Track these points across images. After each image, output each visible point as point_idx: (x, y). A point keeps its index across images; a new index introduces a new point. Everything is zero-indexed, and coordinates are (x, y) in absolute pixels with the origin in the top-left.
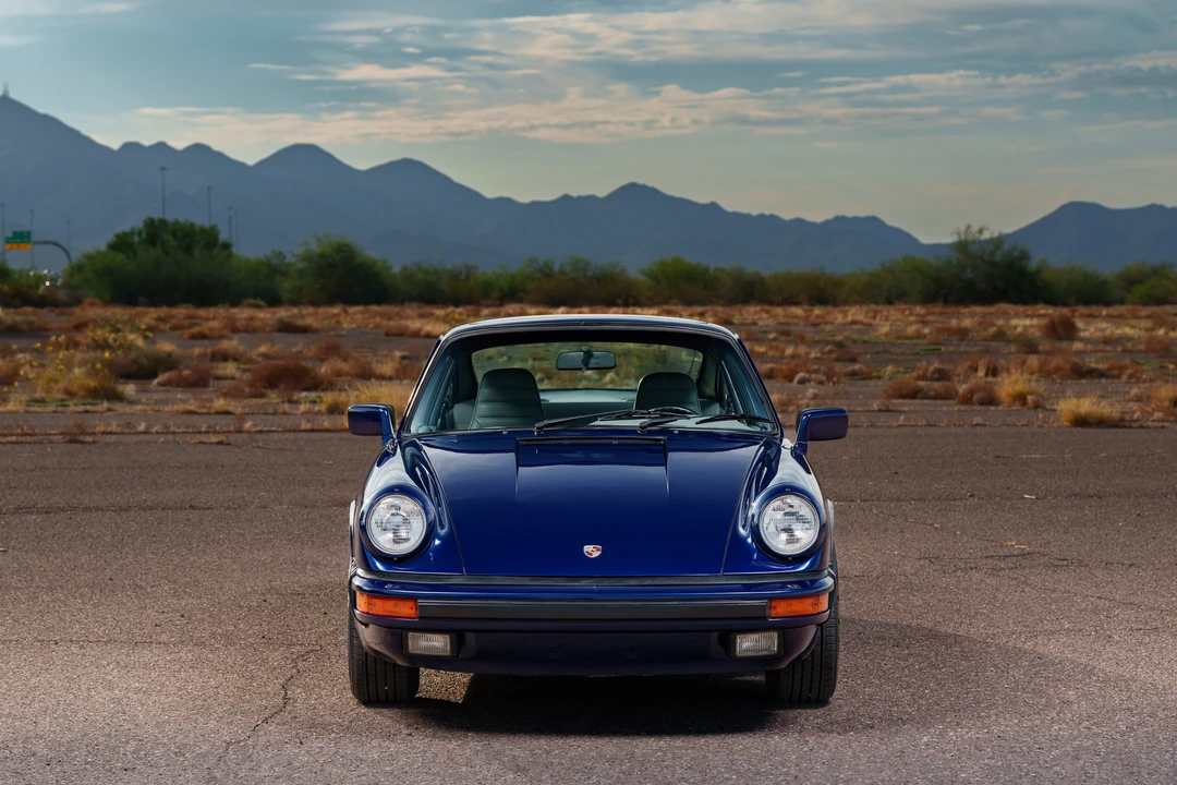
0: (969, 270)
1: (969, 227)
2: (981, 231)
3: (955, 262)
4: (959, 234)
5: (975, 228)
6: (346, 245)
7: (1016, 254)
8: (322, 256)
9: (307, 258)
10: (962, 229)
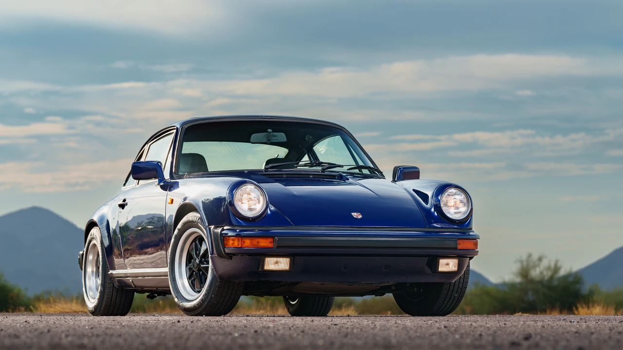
0: (530, 293)
1: (530, 256)
2: (540, 259)
4: (521, 262)
5: (535, 257)
7: (571, 279)
10: (524, 257)
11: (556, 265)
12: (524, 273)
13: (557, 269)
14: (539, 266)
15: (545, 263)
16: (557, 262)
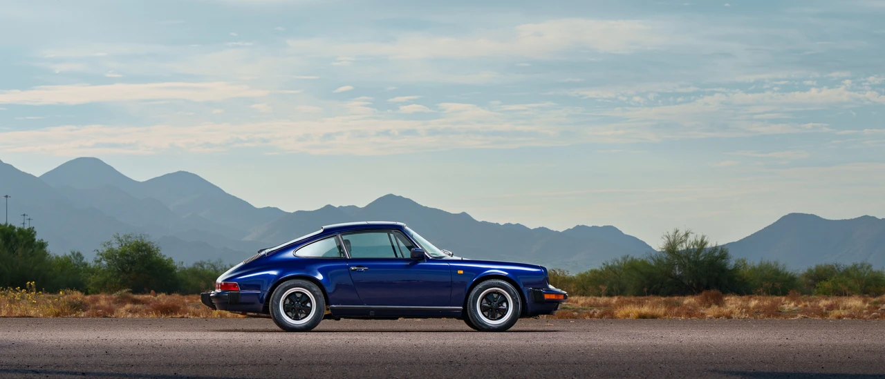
0: (677, 268)
1: (677, 231)
2: (687, 235)
3: (665, 261)
4: (668, 238)
5: (682, 233)
6: (145, 245)
7: (717, 254)
8: (123, 254)
9: (110, 255)
10: (671, 233)
11: (702, 241)
12: (671, 249)
13: (703, 244)
14: (685, 241)
15: (691, 238)
16: (703, 237)
